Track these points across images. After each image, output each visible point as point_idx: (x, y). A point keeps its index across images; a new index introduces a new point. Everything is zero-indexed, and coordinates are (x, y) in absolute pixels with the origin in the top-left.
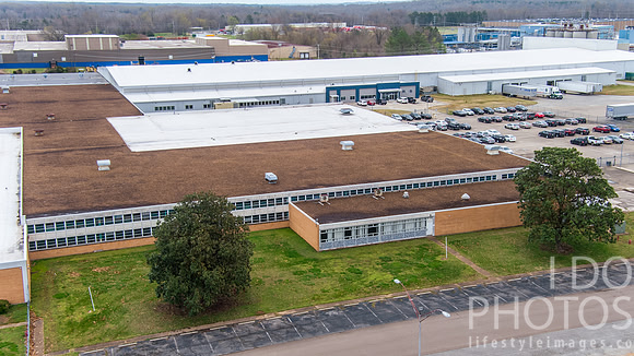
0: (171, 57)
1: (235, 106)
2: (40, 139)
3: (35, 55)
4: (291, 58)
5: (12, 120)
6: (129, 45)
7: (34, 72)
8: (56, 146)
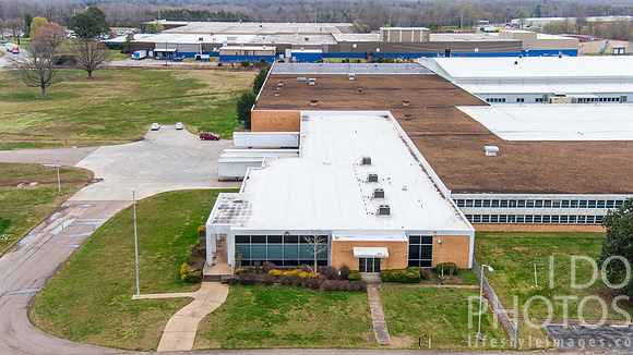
0: (476, 50)
1: (573, 101)
2: (410, 123)
3: (355, 46)
4: (602, 53)
5: (373, 104)
6: (434, 38)
7: (359, 62)
8: (428, 130)
